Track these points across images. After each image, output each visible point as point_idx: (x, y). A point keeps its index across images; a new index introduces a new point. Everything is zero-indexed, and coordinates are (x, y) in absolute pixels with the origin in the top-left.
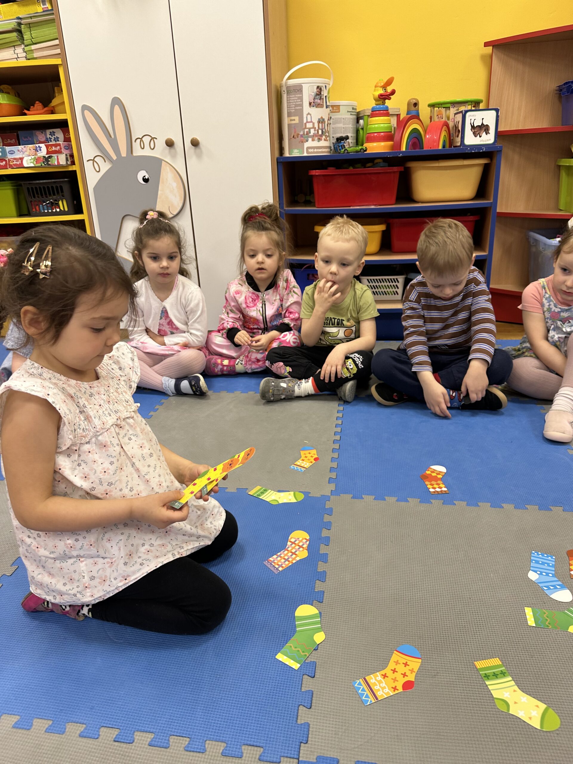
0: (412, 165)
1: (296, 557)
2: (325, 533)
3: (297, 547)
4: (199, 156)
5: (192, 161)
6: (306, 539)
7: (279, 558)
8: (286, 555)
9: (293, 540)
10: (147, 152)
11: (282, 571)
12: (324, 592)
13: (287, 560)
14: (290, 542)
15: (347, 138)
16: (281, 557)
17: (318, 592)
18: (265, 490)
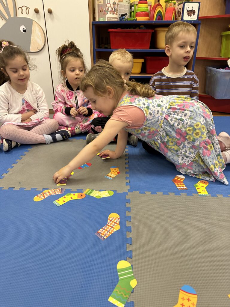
0: (158, 29)
1: (113, 230)
2: (128, 214)
3: (114, 223)
4: (52, 19)
5: (48, 22)
6: (118, 218)
7: (104, 231)
8: (108, 228)
9: (111, 219)
10: (25, 15)
11: (106, 239)
12: (132, 251)
13: (108, 232)
14: (109, 220)
15: (126, 14)
16: (105, 230)
17: (129, 251)
18: (92, 191)
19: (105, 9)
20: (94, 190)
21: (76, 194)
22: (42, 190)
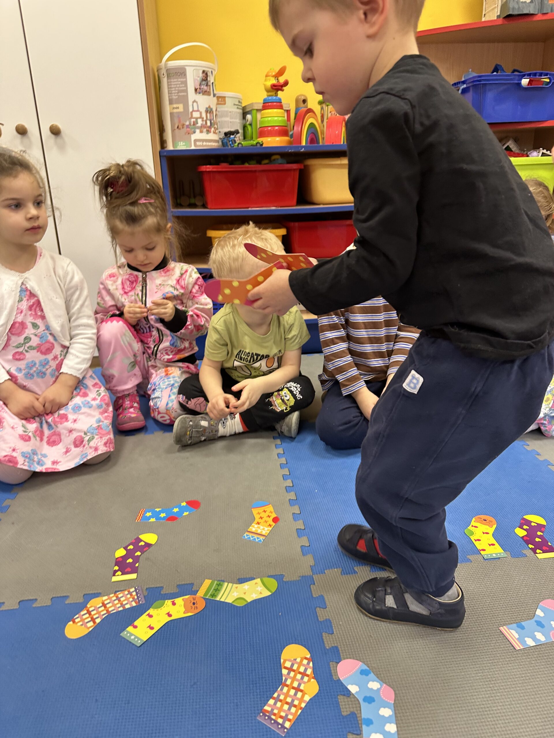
0: (312, 162)
1: (303, 696)
2: (329, 641)
3: (299, 676)
4: (62, 148)
6: (306, 658)
7: (279, 704)
8: (287, 695)
9: (288, 664)
11: (291, 728)
13: (291, 705)
14: (286, 668)
15: (237, 132)
16: (281, 701)
18: (219, 585)
19: (187, 123)
20: (224, 581)
21: (179, 601)
22: (81, 600)
